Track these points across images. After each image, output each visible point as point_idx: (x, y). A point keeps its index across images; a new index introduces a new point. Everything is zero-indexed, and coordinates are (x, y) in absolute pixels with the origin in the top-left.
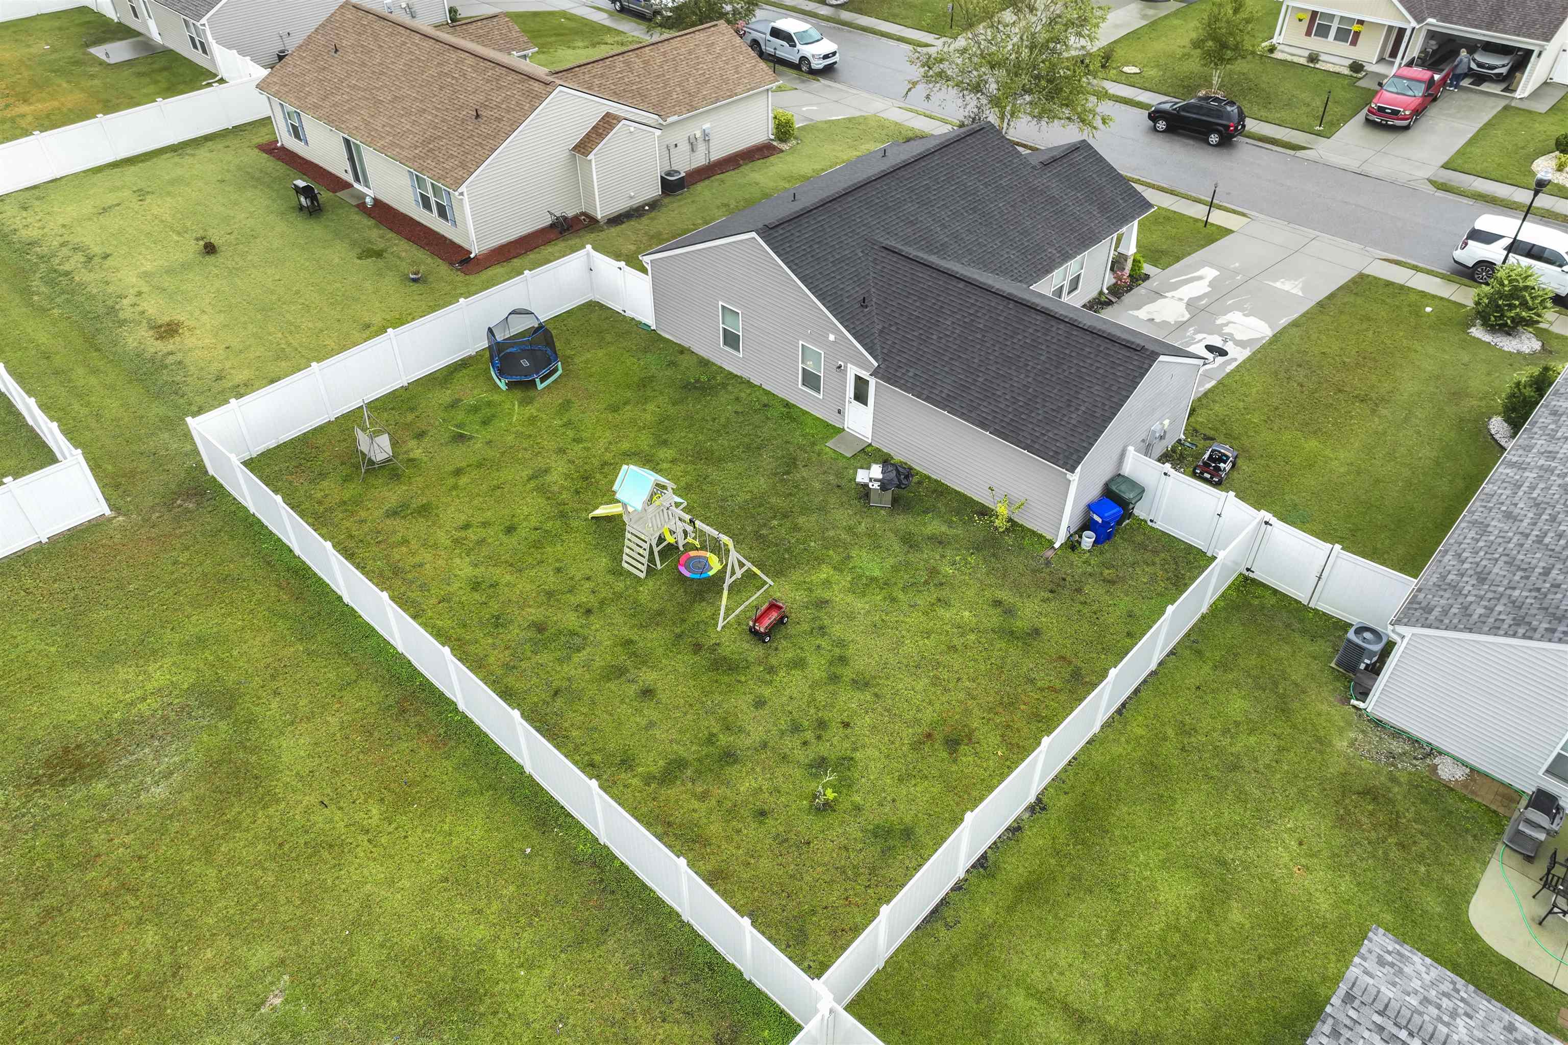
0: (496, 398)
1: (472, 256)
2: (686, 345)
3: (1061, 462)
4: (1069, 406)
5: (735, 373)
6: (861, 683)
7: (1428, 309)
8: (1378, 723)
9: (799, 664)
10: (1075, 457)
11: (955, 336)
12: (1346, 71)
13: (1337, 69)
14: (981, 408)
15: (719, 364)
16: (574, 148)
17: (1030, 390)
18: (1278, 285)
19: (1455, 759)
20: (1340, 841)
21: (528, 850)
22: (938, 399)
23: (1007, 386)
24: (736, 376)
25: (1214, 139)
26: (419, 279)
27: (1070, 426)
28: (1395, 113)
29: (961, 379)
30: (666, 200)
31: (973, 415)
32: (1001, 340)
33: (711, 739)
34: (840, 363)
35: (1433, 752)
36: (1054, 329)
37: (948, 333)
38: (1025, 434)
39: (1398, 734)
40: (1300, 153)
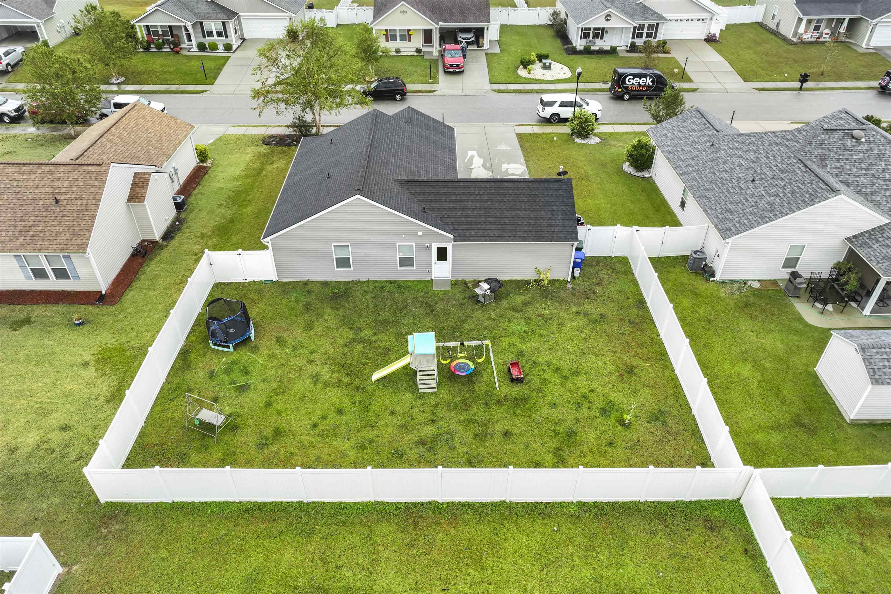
0: (232, 358)
1: (103, 293)
2: (305, 279)
3: (570, 240)
4: (553, 215)
5: (347, 280)
6: (576, 373)
7: (555, 138)
8: (722, 282)
9: (546, 381)
10: (574, 235)
11: (478, 207)
12: (416, 54)
13: (410, 54)
14: (518, 233)
15: (334, 280)
16: (129, 200)
17: (532, 216)
18: (499, 148)
19: (753, 280)
20: (760, 324)
21: (555, 528)
22: (496, 238)
23: (521, 219)
24: (349, 282)
25: (398, 97)
26: (82, 322)
27: (561, 223)
28: (458, 66)
29: (498, 225)
30: (183, 215)
31: (517, 238)
32: (501, 200)
33: (556, 433)
34: (426, 245)
35: (745, 282)
36: (520, 186)
37: (474, 207)
38: (547, 235)
39: (731, 282)
40: (435, 93)
